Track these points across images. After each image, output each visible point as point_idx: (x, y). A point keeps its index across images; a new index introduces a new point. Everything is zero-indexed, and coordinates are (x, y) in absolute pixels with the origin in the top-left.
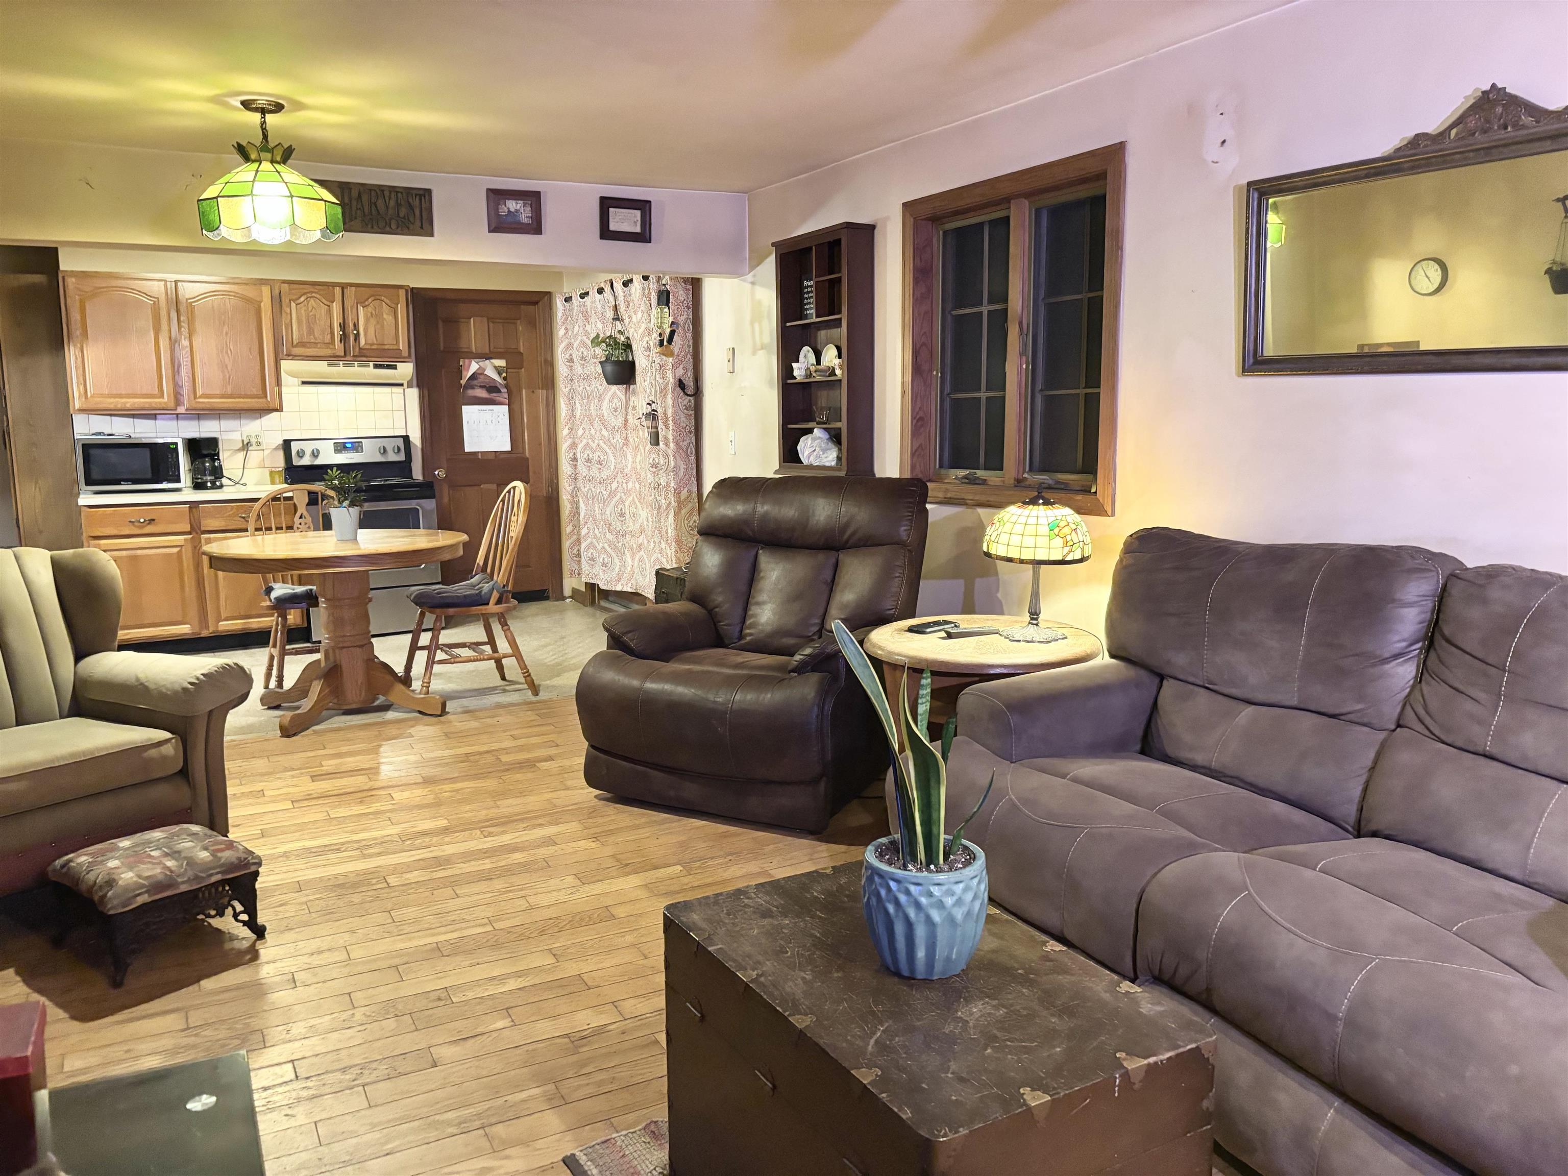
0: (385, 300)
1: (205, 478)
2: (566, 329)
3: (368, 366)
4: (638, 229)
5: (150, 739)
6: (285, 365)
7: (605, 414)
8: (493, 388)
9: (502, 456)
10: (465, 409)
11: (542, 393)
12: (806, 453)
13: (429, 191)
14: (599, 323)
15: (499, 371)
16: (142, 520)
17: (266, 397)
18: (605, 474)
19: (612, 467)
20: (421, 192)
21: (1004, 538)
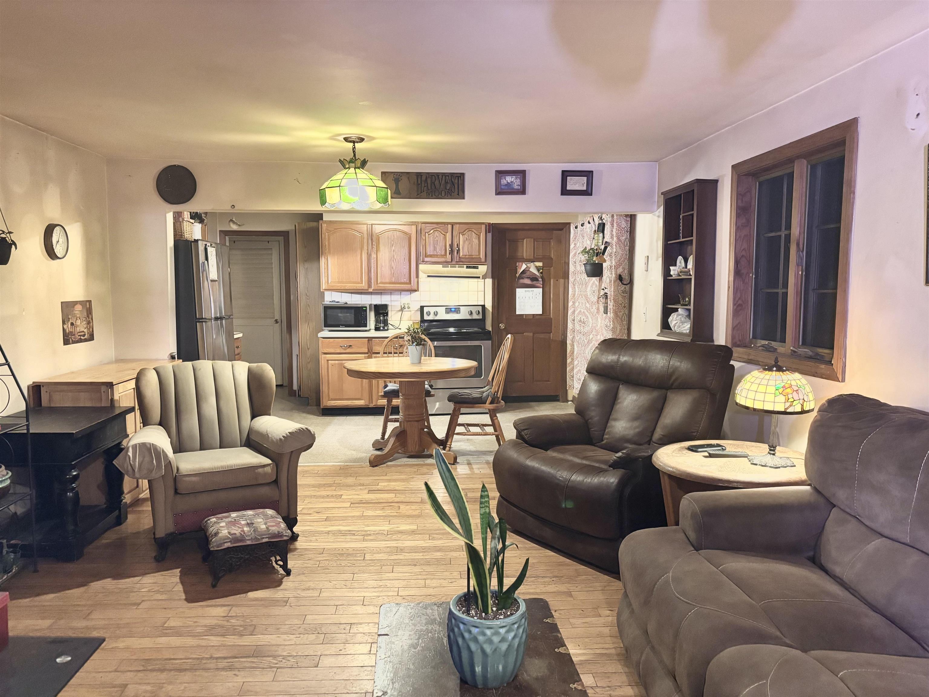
0: (474, 231)
1: (380, 325)
2: (575, 244)
3: (463, 267)
4: (584, 188)
5: (260, 463)
6: (421, 267)
7: (589, 294)
8: (534, 279)
9: (537, 317)
10: (518, 290)
11: (562, 281)
12: (673, 324)
13: (463, 175)
14: (588, 240)
15: (538, 269)
16: (346, 346)
17: (411, 284)
18: (587, 329)
19: (591, 326)
20: (459, 175)
21: (744, 393)
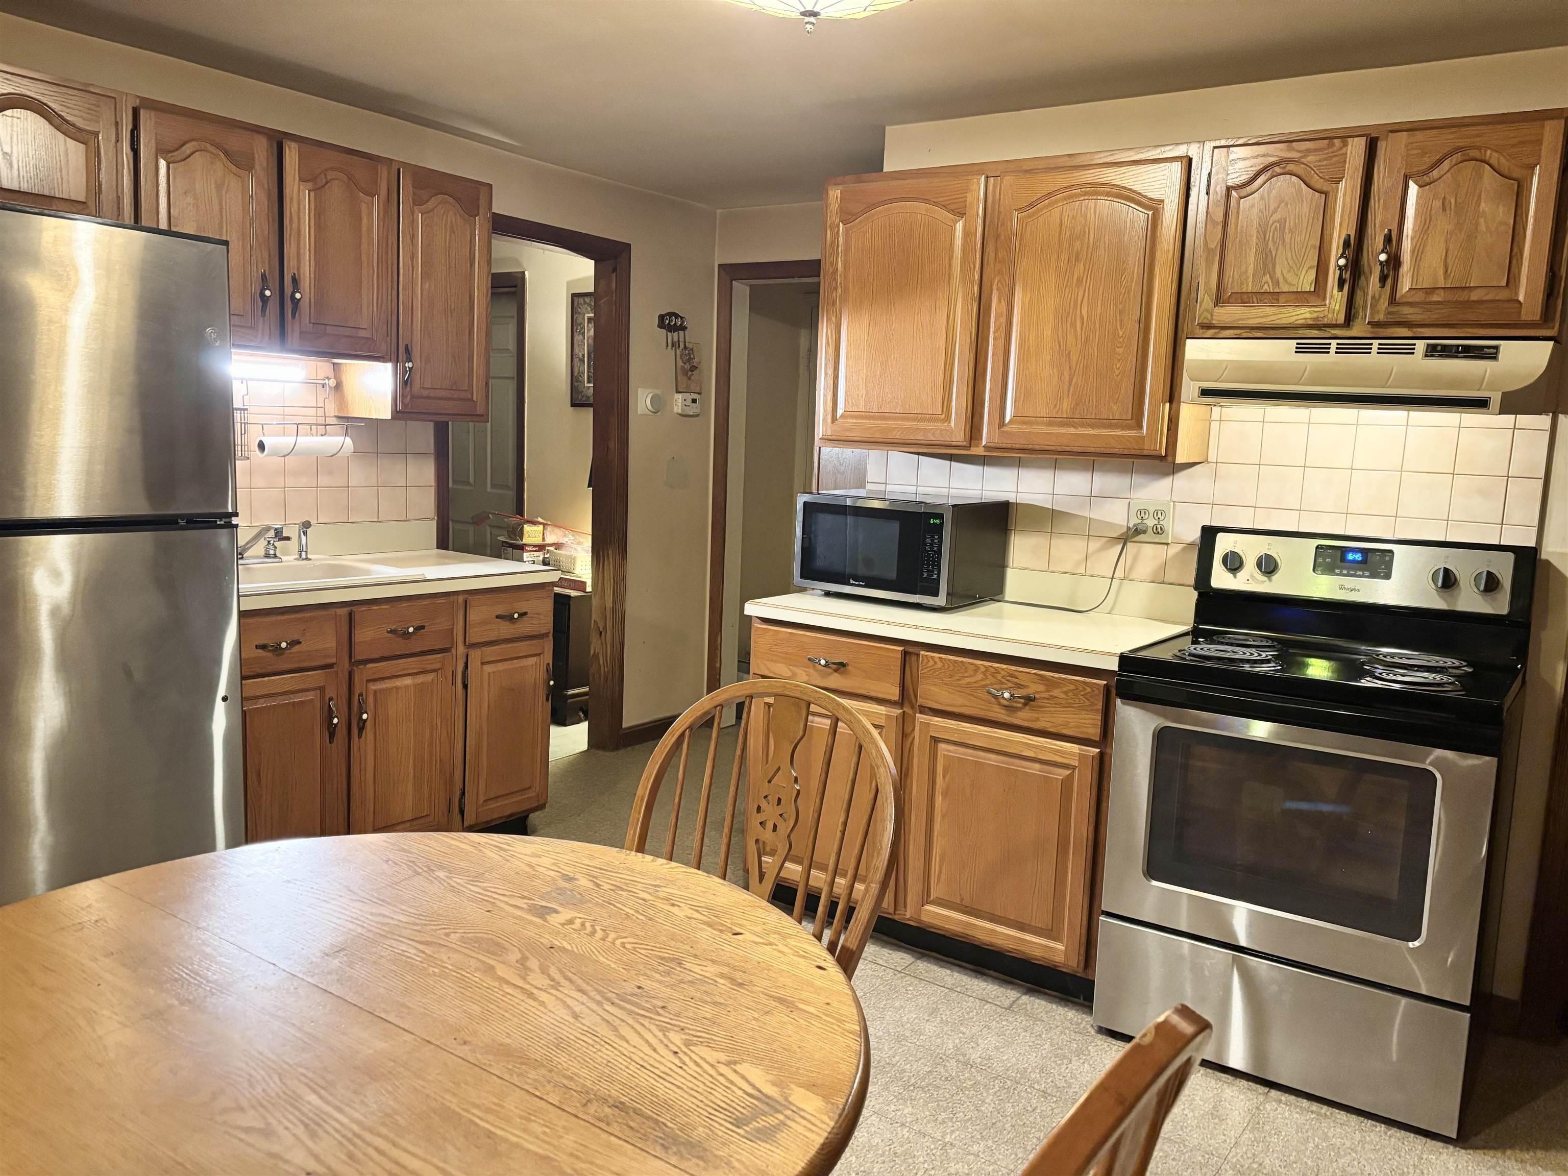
0: (1494, 158)
3: (1410, 351)
6: (1194, 349)
16: (824, 662)
17: (1140, 426)
